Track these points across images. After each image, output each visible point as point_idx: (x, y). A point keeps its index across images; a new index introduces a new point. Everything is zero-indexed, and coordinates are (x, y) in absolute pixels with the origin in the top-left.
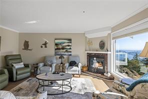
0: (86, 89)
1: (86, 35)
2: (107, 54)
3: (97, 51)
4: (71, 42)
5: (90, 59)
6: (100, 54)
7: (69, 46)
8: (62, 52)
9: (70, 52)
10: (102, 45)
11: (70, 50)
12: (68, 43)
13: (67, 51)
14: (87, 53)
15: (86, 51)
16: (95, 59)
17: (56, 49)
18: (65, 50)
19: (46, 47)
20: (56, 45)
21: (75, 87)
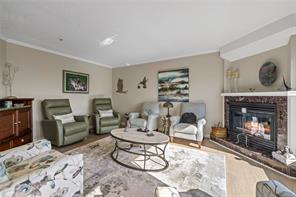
0: (199, 176)
1: (223, 56)
3: (251, 90)
4: (187, 76)
7: (183, 83)
8: (170, 95)
9: (186, 95)
11: (186, 92)
12: (182, 77)
13: (179, 93)
14: (226, 97)
15: (223, 92)
17: (160, 90)
18: (175, 92)
19: (145, 87)
20: (161, 82)
21: (177, 166)
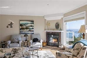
1: (45, 18)
2: (61, 32)
3: (54, 30)
4: (33, 24)
5: (48, 37)
6: (56, 32)
7: (31, 26)
8: (26, 31)
9: (33, 31)
10: (57, 26)
11: (33, 30)
12: (31, 24)
13: (30, 30)
14: (46, 32)
15: (45, 30)
16: (52, 36)
17: (20, 29)
18: (28, 30)
19: (11, 27)
20: (21, 25)
